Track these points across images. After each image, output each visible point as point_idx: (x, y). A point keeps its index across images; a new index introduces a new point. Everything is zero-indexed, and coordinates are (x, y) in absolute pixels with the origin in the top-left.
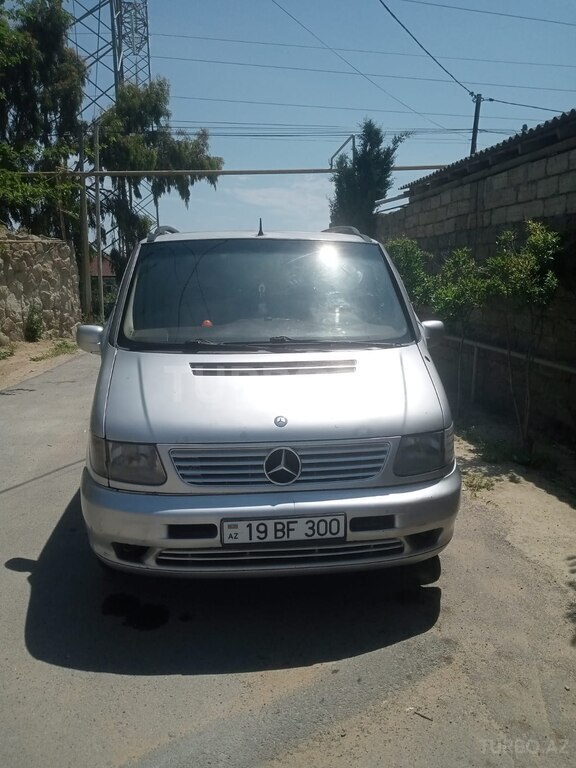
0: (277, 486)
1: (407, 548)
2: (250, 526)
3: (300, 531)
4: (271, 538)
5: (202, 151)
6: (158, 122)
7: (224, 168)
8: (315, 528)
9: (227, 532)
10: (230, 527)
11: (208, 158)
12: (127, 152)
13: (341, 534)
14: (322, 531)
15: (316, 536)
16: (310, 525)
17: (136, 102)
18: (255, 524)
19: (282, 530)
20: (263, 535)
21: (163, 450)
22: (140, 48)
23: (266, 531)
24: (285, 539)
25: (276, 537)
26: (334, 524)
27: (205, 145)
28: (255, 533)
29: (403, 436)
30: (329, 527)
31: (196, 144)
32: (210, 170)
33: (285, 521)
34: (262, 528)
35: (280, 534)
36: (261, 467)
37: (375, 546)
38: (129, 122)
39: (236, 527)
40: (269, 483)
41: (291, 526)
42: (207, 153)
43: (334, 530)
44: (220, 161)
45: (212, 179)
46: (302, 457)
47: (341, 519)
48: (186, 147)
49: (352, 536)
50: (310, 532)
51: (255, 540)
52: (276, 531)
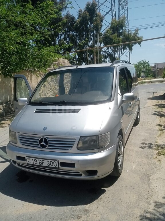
0: (41, 149)
1: (83, 175)
2: (32, 159)
3: (46, 164)
4: (38, 164)
5: (136, 35)
6: (122, 29)
7: (143, 39)
8: (50, 163)
9: (28, 160)
10: (28, 159)
11: (138, 37)
12: (112, 39)
13: (57, 167)
14: (52, 165)
15: (50, 166)
16: (48, 162)
17: (116, 24)
18: (34, 159)
19: (41, 162)
20: (36, 163)
21: (17, 134)
22: (125, 7)
23: (37, 162)
24: (42, 165)
25: (40, 164)
26: (55, 163)
27: (137, 33)
28: (34, 162)
29: (81, 137)
30: (53, 164)
31: (135, 34)
32: (139, 41)
33: (41, 160)
34: (36, 161)
35: (40, 163)
36: (38, 142)
37: (73, 172)
38: (113, 31)
39: (29, 159)
40: (40, 147)
41: (43, 162)
42: (138, 36)
43: (55, 165)
44: (142, 37)
45: (139, 44)
46: (49, 140)
47: (57, 162)
48: (131, 35)
49: (61, 168)
50: (49, 164)
51: (34, 164)
52: (39, 162)
